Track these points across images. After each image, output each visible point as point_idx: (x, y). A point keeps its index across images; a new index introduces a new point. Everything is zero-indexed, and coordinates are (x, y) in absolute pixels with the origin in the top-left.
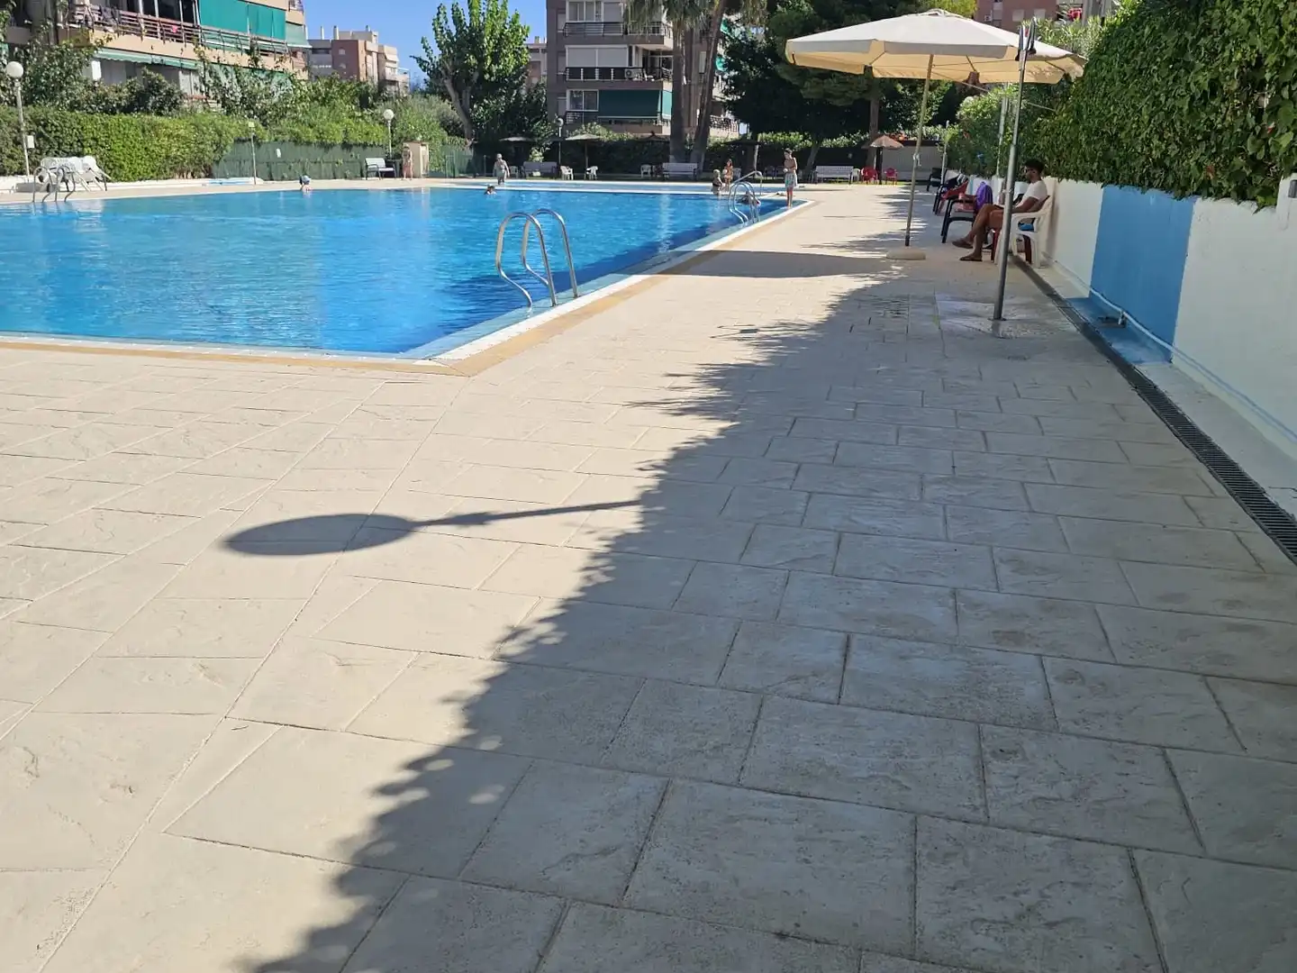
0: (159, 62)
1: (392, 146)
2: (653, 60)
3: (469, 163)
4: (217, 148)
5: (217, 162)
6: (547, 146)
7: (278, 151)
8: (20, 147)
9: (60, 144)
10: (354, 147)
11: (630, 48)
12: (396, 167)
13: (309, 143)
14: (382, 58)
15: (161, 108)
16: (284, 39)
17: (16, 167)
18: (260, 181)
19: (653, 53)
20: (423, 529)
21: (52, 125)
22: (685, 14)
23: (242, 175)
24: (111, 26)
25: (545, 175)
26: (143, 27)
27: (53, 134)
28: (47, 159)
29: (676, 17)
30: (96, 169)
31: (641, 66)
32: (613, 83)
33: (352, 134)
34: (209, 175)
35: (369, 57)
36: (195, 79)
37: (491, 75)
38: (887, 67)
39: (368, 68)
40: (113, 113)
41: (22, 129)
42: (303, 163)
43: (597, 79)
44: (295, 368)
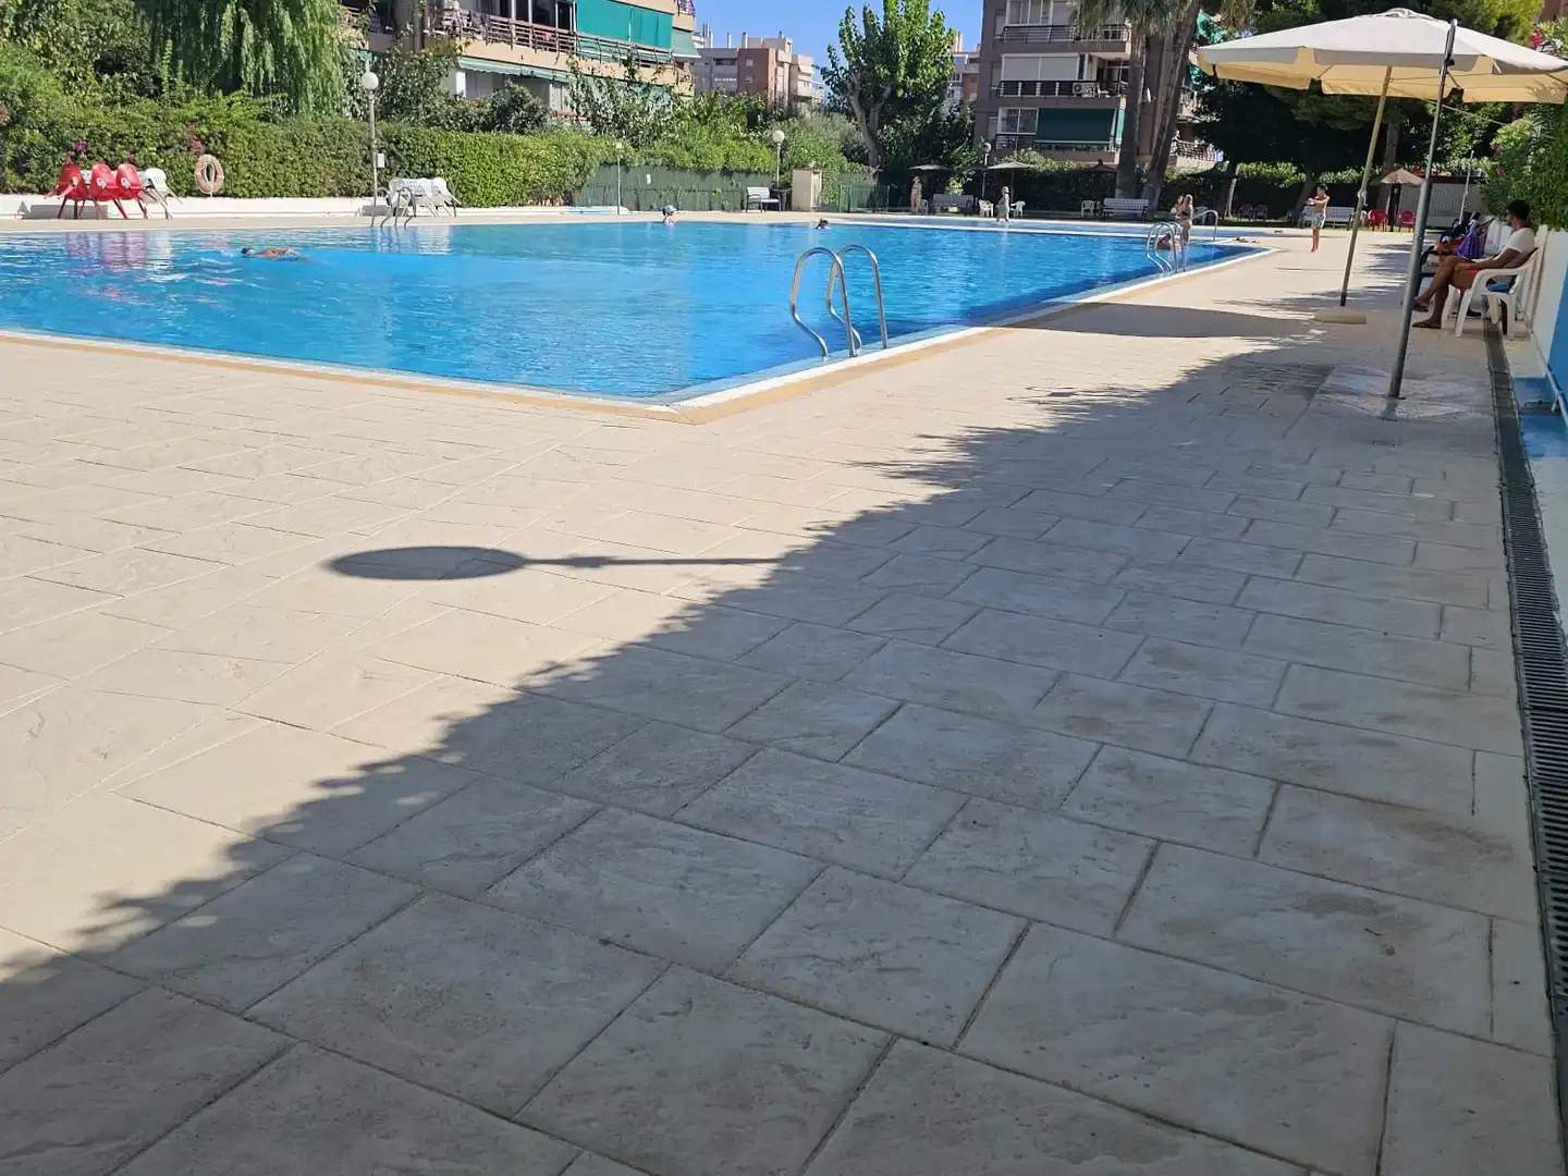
0: (529, 74)
1: (780, 173)
2: (1110, 72)
3: (871, 196)
4: (580, 171)
5: (580, 188)
6: (969, 176)
7: (648, 176)
8: (369, 166)
9: (411, 164)
10: (736, 174)
11: (1082, 57)
12: (783, 198)
13: (683, 169)
14: (794, 70)
15: (524, 125)
16: (669, 47)
17: (364, 188)
18: (624, 210)
19: (1111, 63)
20: (533, 567)
21: (405, 142)
22: (1148, 13)
23: (605, 204)
24: (479, 33)
25: (963, 212)
26: (514, 34)
27: (405, 152)
28: (396, 180)
29: (1136, 19)
30: (445, 191)
31: (1094, 78)
32: (1057, 100)
33: (733, 158)
34: (569, 202)
35: (780, 69)
36: (566, 92)
37: (906, 90)
38: (1339, 81)
39: (778, 81)
40: (471, 130)
41: (374, 146)
42: (676, 191)
43: (1037, 95)
44: (519, 406)
